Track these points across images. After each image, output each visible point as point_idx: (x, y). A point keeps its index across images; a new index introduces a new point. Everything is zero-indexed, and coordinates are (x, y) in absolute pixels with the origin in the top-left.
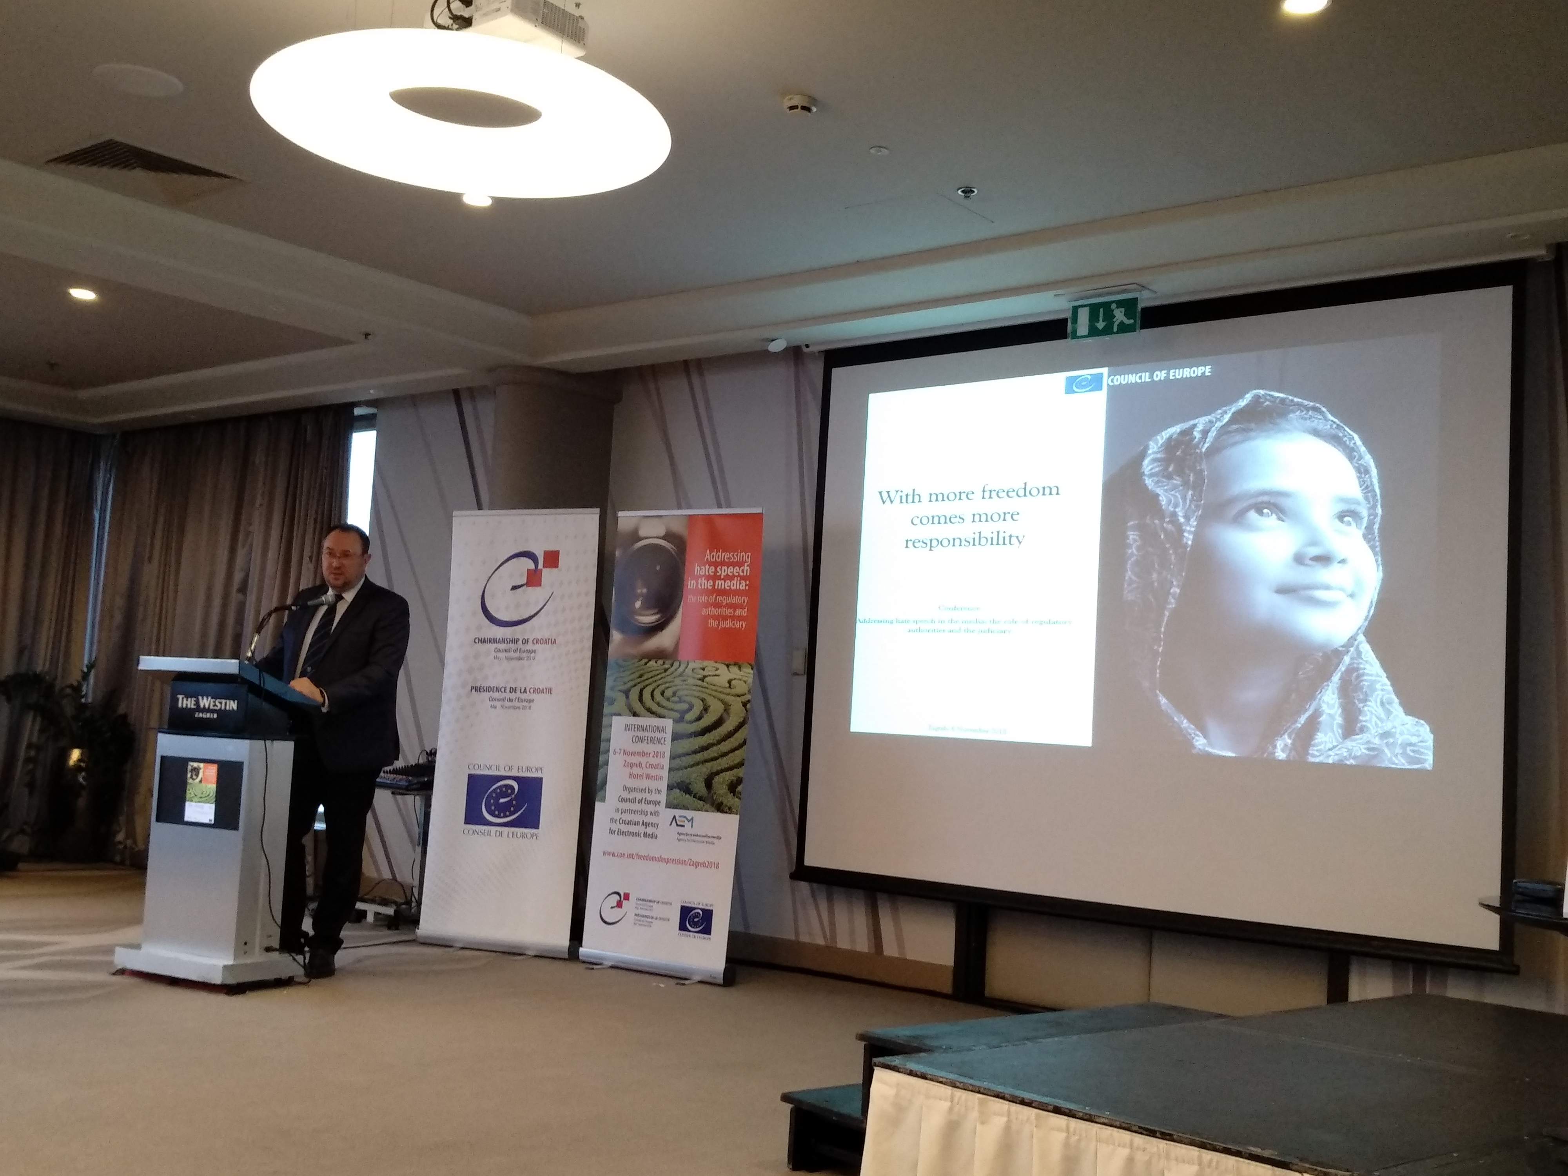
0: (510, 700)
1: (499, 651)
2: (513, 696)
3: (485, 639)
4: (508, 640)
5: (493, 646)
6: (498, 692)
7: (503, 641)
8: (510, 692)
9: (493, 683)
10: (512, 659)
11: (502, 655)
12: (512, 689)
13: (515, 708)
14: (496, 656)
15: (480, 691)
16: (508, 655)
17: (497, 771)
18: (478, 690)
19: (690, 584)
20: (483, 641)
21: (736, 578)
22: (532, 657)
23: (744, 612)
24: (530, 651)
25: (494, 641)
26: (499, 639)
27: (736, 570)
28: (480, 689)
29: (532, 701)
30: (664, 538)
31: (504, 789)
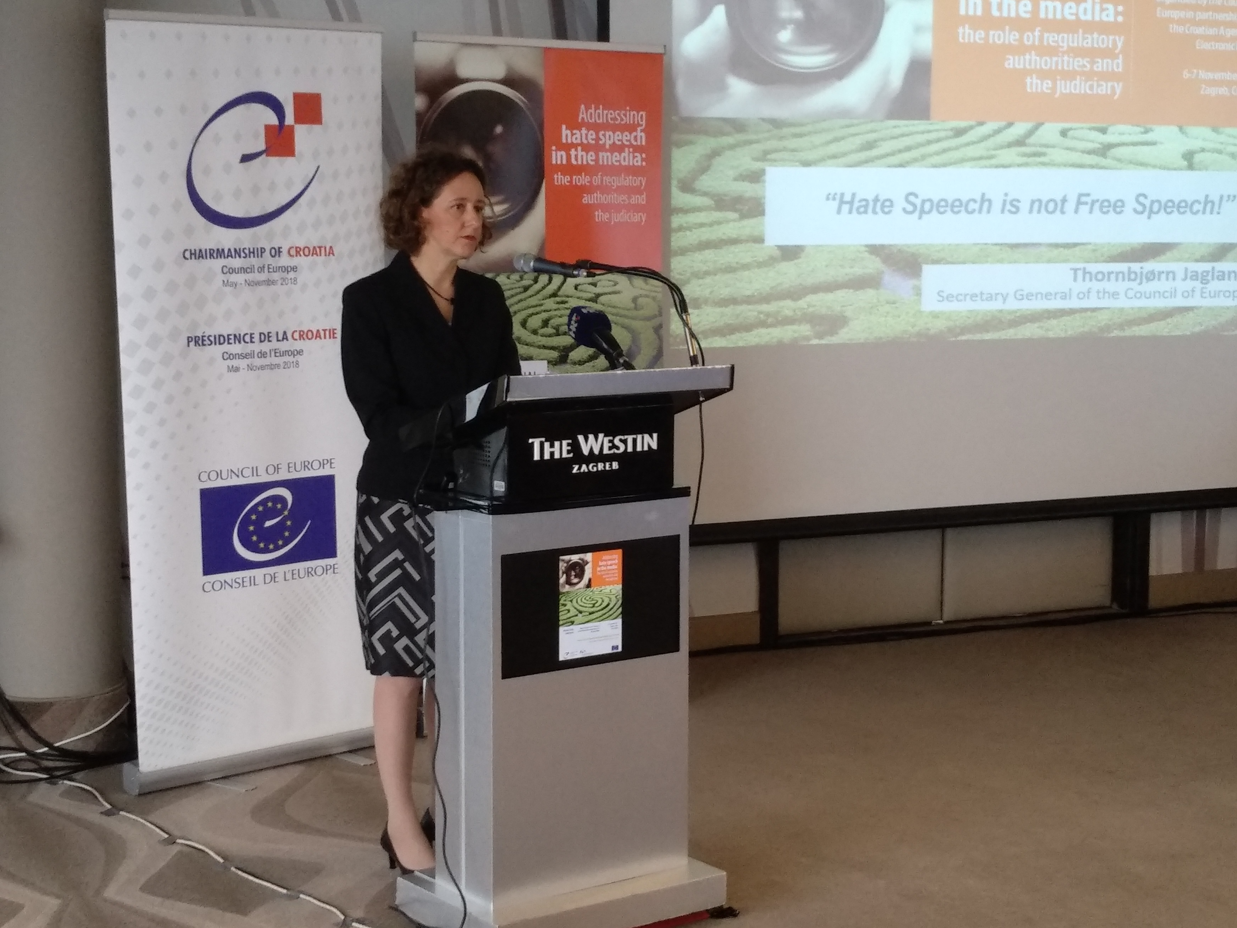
0: (263, 355)
1: (232, 271)
2: (266, 347)
3: (200, 251)
4: (247, 251)
5: (218, 263)
6: (240, 342)
7: (237, 253)
8: (261, 341)
9: (226, 329)
10: (258, 283)
11: (239, 278)
12: (263, 337)
13: (272, 367)
14: (228, 281)
15: (204, 345)
16: (249, 277)
17: (253, 475)
18: (200, 342)
19: (557, 157)
20: (199, 255)
21: (626, 149)
22: (291, 279)
23: (641, 199)
24: (286, 269)
25: (220, 253)
26: (229, 250)
27: (626, 137)
28: (203, 340)
29: (300, 352)
30: (506, 82)
31: (270, 504)
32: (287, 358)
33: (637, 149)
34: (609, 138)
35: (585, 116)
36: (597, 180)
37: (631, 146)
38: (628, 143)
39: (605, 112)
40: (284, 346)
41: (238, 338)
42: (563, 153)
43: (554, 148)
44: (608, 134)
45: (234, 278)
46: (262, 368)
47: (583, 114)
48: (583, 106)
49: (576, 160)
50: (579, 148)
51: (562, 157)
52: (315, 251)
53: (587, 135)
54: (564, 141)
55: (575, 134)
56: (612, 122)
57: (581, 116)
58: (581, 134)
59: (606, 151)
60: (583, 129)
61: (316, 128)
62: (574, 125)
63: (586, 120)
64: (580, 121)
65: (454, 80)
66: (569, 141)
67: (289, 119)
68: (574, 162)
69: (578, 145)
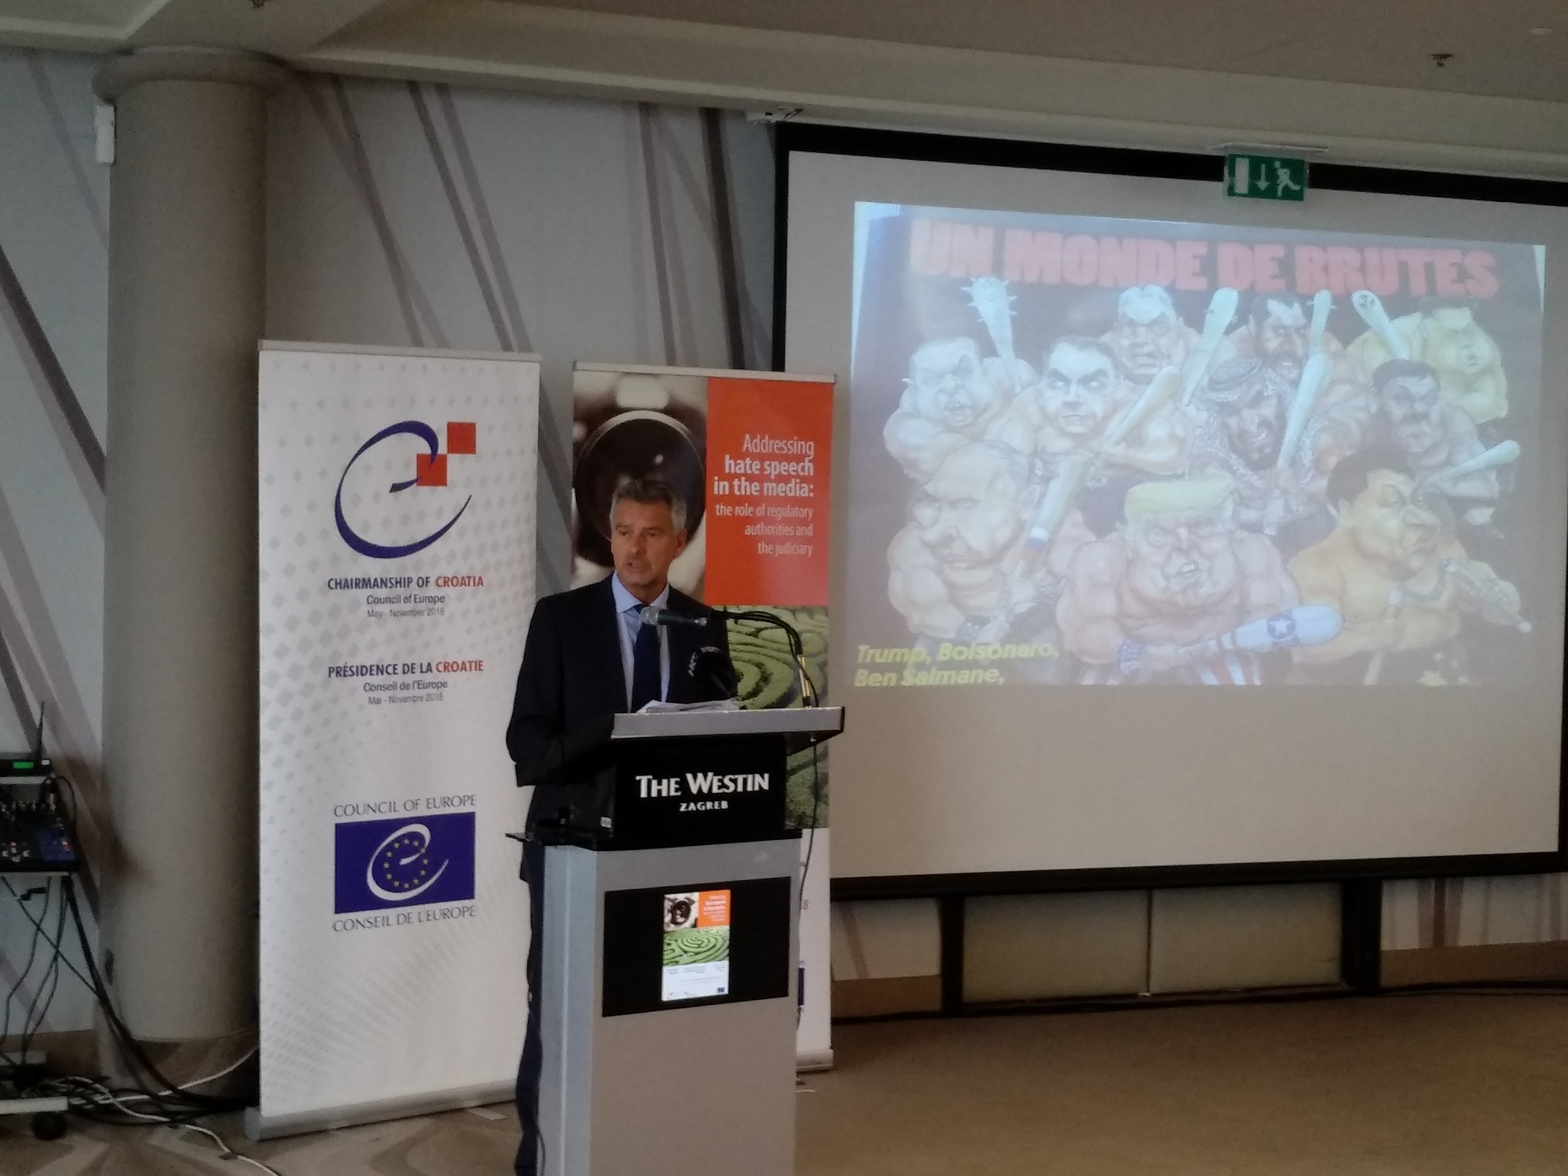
0: (405, 686)
1: (378, 601)
2: (409, 678)
3: (346, 580)
4: (393, 581)
5: (364, 593)
6: (382, 674)
7: (383, 583)
8: (404, 673)
9: (369, 660)
10: (404, 614)
11: (385, 608)
12: (406, 668)
13: (414, 699)
14: (373, 611)
15: (345, 676)
16: (395, 607)
17: (391, 811)
18: (342, 673)
19: (719, 487)
20: (344, 584)
21: (794, 480)
22: (438, 609)
23: (809, 531)
24: (433, 600)
25: (365, 583)
26: (376, 580)
27: (793, 467)
28: (345, 671)
29: (444, 685)
30: (666, 411)
31: (407, 842)
32: (431, 690)
33: (804, 480)
34: (774, 468)
35: (749, 445)
36: (760, 511)
37: (798, 476)
38: (795, 474)
39: (772, 442)
40: (428, 678)
41: (381, 670)
42: (726, 484)
43: (716, 478)
44: (773, 463)
45: (379, 608)
46: (405, 700)
47: (748, 444)
48: (748, 436)
49: (739, 490)
50: (743, 479)
51: (724, 486)
52: (463, 582)
53: (751, 465)
54: (727, 471)
55: (739, 464)
56: (779, 452)
57: (745, 446)
58: (745, 465)
59: (771, 481)
60: (748, 459)
61: (469, 457)
62: (738, 455)
63: (751, 451)
64: (744, 450)
65: (614, 409)
66: (733, 471)
67: (442, 449)
68: (737, 493)
69: (742, 475)
